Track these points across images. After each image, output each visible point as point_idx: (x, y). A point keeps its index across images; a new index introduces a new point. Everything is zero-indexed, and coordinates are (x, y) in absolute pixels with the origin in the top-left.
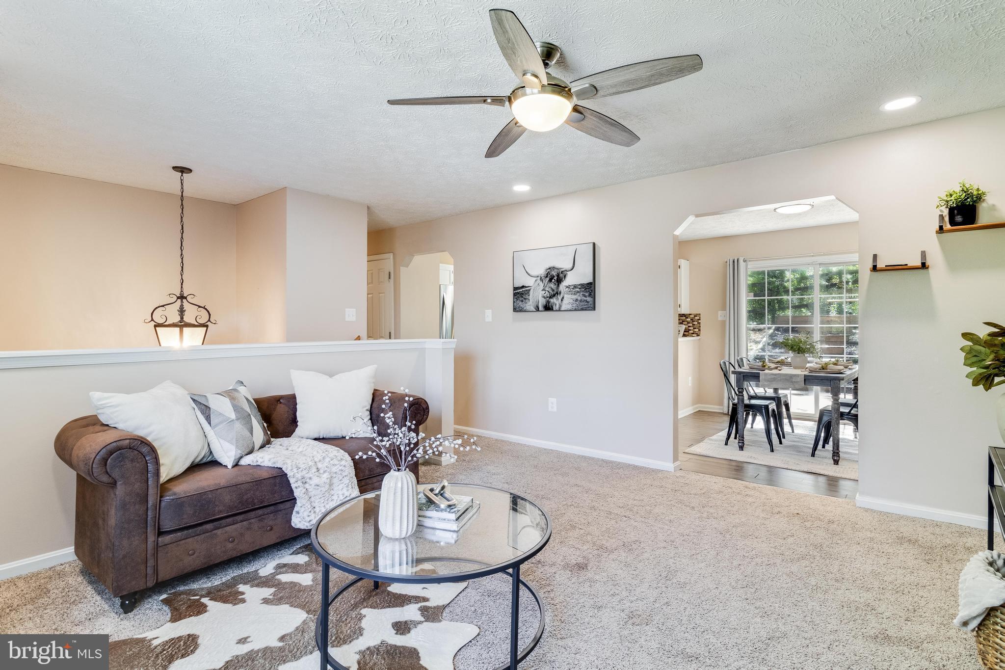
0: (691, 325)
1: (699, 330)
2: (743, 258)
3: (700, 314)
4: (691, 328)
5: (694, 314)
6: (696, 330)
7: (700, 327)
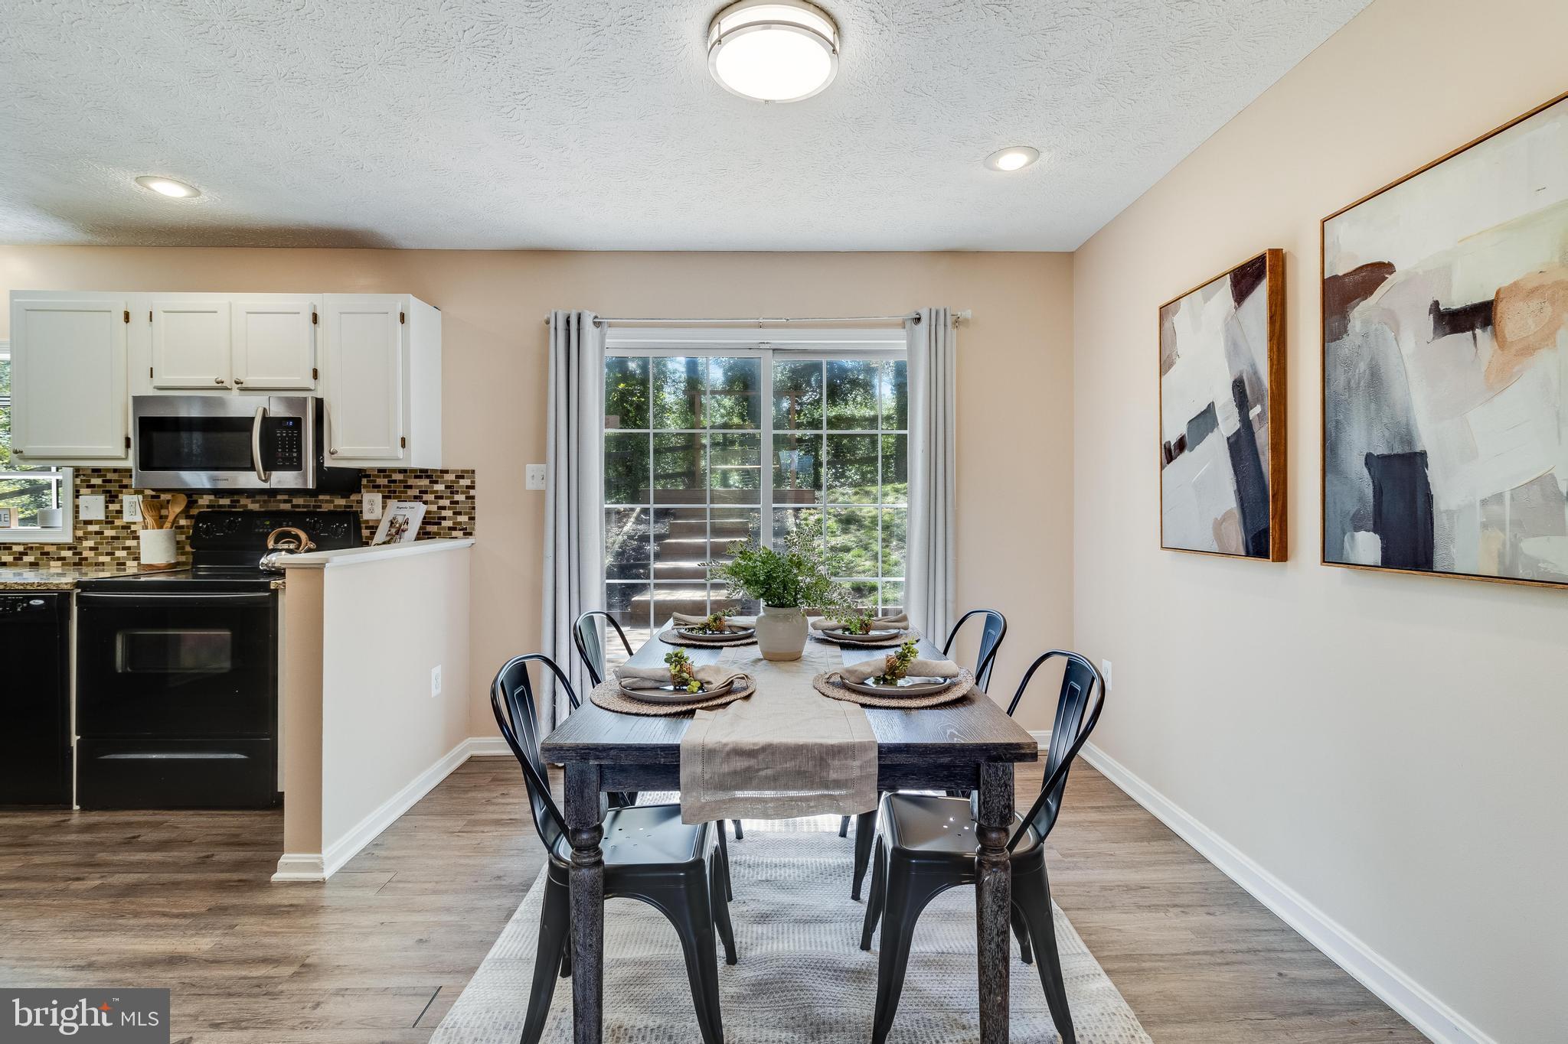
0: (446, 503)
1: (472, 519)
2: (594, 316)
3: (473, 472)
4: (448, 513)
5: (453, 471)
6: (463, 519)
7: (474, 508)
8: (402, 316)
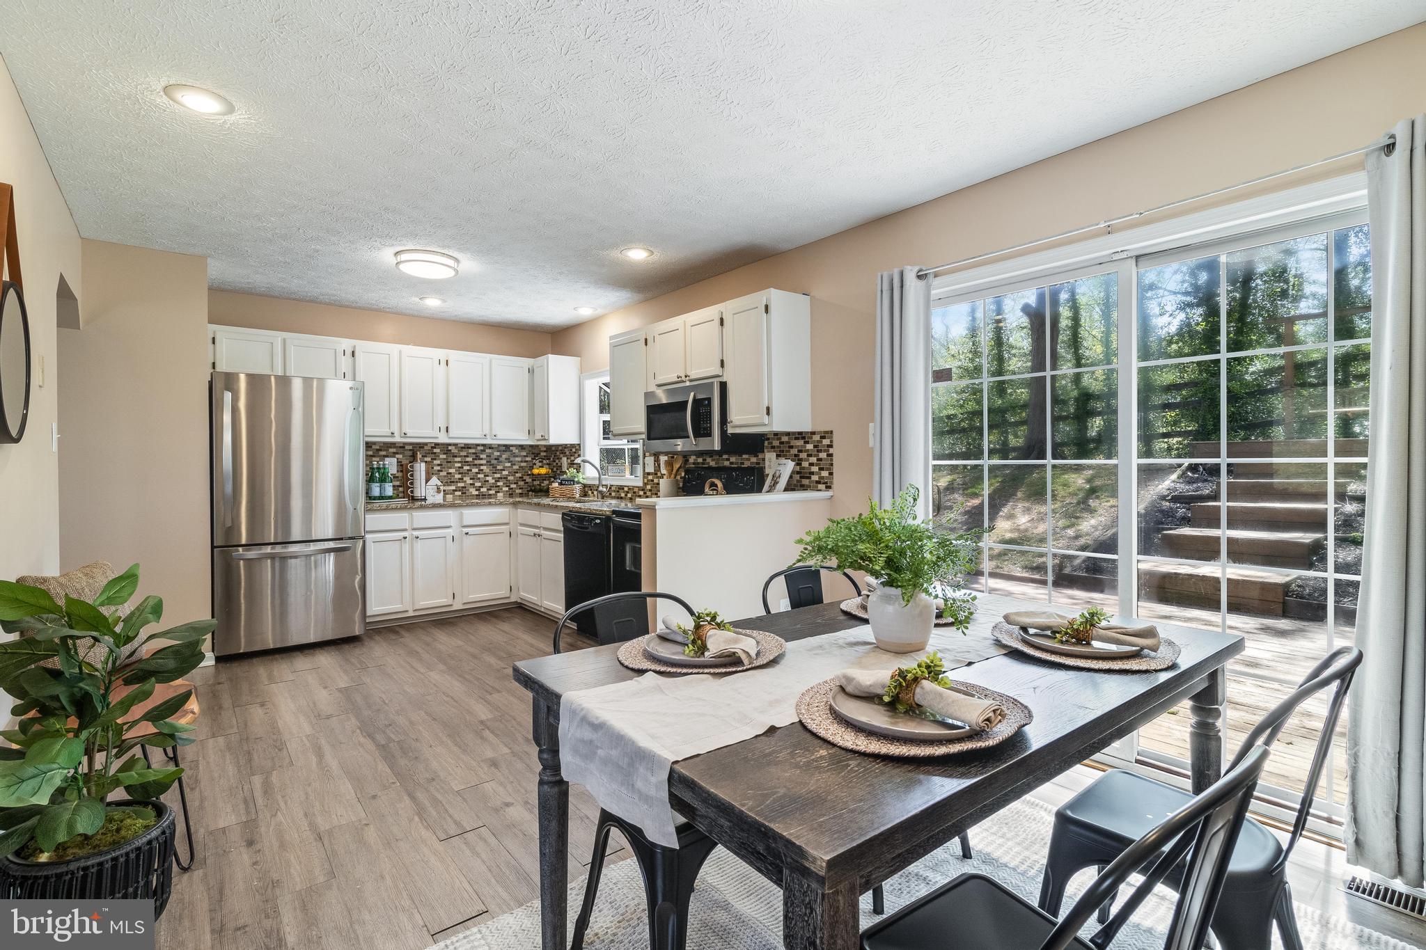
0: (813, 460)
1: (831, 474)
2: (916, 269)
3: (832, 432)
4: (815, 469)
5: (819, 433)
6: (825, 474)
7: (832, 465)
8: (767, 307)
